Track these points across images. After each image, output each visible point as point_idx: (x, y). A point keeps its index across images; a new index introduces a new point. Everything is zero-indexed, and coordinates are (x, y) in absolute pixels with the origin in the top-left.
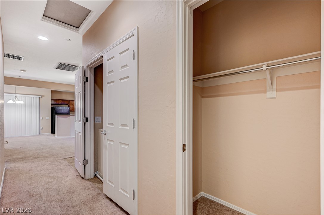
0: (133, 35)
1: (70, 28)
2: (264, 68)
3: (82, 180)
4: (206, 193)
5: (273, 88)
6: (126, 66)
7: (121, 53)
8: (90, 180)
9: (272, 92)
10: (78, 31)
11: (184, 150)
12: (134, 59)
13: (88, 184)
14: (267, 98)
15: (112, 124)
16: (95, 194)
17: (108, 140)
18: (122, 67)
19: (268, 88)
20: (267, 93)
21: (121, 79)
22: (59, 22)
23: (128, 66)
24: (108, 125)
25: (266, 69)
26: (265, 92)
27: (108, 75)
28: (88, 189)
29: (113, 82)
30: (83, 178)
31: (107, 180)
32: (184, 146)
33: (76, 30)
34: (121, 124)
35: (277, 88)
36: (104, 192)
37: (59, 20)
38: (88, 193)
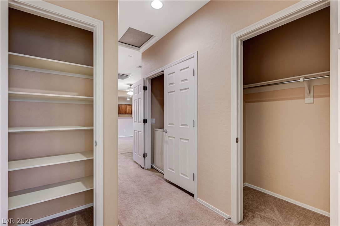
0: (194, 57)
1: (134, 48)
2: (301, 80)
3: (143, 169)
4: (250, 184)
5: (311, 95)
6: (186, 80)
7: (181, 70)
8: (148, 169)
9: (310, 98)
10: (139, 50)
11: (237, 142)
12: (194, 75)
13: (149, 172)
14: (306, 103)
15: (173, 124)
16: (157, 179)
17: (168, 136)
18: (182, 81)
19: (306, 95)
20: (305, 99)
21: (181, 90)
22: (126, 45)
23: (188, 80)
24: (169, 125)
25: (303, 81)
26: (304, 98)
27: (168, 86)
28: (150, 176)
29: (174, 91)
30: (143, 168)
31: (168, 168)
32: (237, 139)
33: (138, 49)
34: (182, 124)
35: (314, 95)
36: (164, 178)
37: (127, 43)
38: (152, 178)
